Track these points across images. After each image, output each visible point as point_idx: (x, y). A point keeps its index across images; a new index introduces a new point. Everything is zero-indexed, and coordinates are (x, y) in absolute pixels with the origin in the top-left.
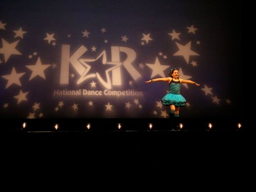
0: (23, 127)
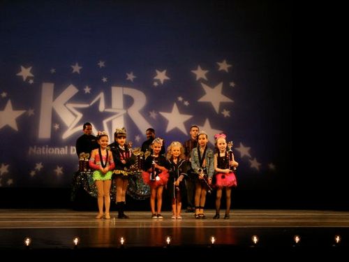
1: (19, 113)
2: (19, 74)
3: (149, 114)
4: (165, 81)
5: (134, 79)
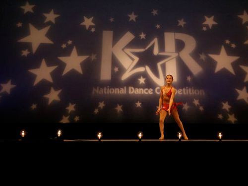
0: (57, 135)
1: (83, 58)
2: (82, 24)
3: (200, 57)
4: (213, 26)
5: (184, 25)
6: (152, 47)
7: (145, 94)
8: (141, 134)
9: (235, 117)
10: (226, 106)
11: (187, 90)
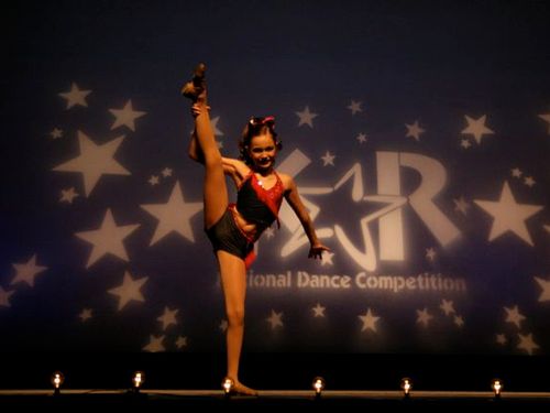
3: (454, 205)
4: (484, 137)
5: (421, 136)
6: (350, 183)
7: (335, 289)
8: (319, 381)
9: (535, 340)
10: (514, 316)
11: (427, 280)
